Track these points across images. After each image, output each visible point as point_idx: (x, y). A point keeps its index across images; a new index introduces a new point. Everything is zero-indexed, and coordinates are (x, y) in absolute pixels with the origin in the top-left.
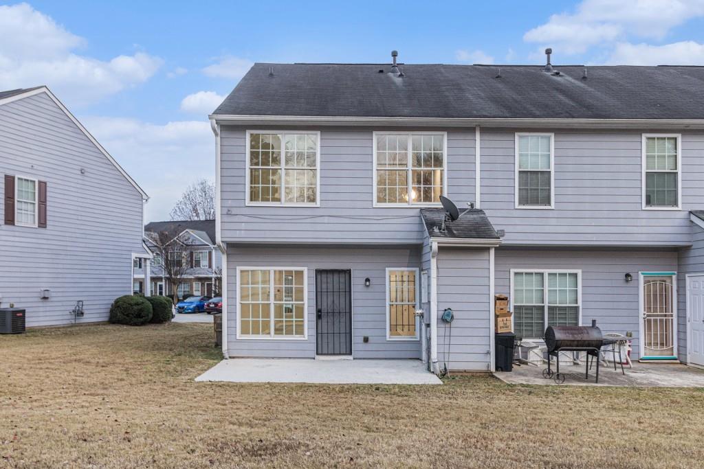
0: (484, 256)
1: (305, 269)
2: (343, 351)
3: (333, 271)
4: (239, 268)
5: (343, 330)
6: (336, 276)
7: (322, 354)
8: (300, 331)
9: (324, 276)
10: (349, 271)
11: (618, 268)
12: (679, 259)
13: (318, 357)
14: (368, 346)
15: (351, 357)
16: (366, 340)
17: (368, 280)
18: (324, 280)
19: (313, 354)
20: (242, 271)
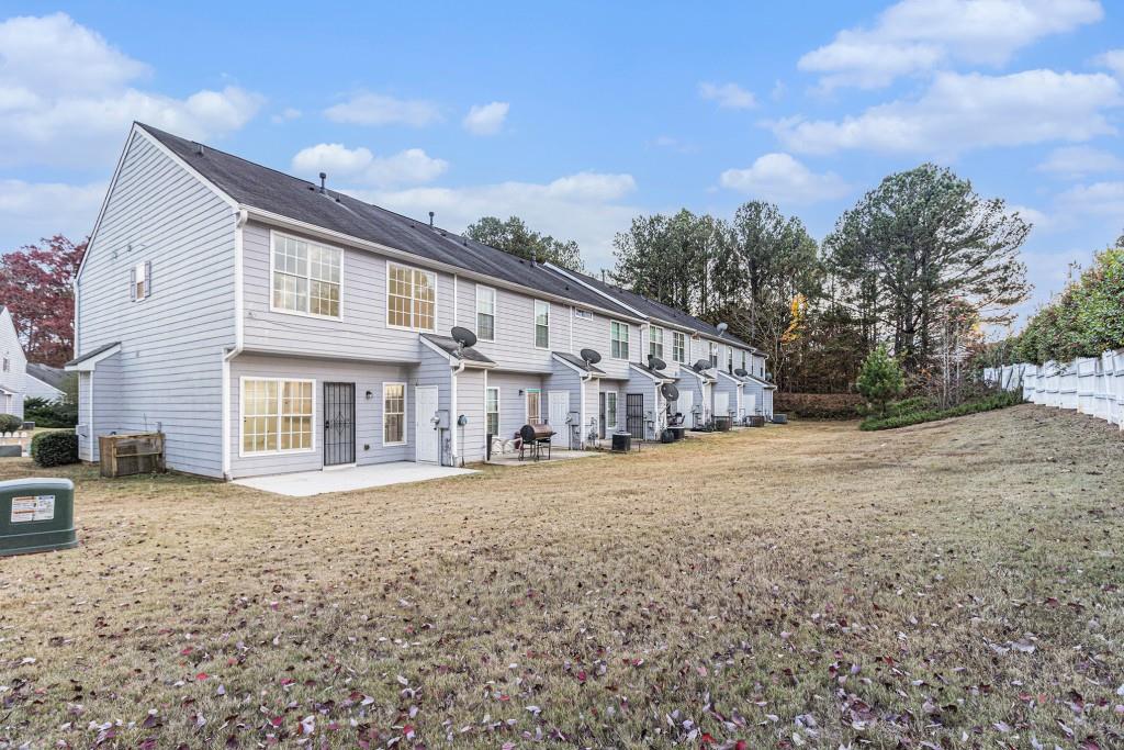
0: (480, 375)
1: (314, 381)
2: (348, 460)
3: (340, 384)
4: (243, 378)
5: (348, 440)
6: (342, 389)
7: (330, 464)
8: (307, 443)
9: (332, 388)
10: (354, 384)
11: (518, 385)
12: (542, 381)
13: (325, 468)
14: (369, 453)
15: (353, 465)
16: (367, 447)
17: (368, 393)
18: (332, 392)
19: (320, 465)
20: (246, 382)
